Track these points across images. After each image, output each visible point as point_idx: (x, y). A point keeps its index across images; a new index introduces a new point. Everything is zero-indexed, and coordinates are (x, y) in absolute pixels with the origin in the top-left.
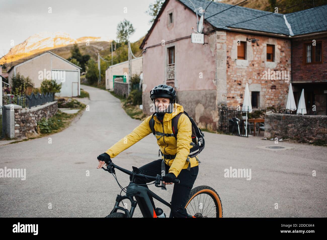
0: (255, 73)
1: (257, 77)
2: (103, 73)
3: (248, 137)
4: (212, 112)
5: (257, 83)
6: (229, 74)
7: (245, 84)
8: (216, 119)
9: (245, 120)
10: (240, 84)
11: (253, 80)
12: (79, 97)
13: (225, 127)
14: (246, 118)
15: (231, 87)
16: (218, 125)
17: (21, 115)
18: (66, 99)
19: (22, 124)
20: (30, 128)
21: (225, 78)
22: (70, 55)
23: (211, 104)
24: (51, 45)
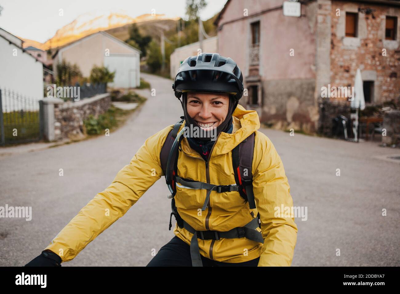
0: (368, 56)
1: (372, 61)
2: (168, 58)
3: (358, 142)
4: (309, 109)
5: (371, 69)
6: (333, 57)
7: (355, 70)
8: (315, 117)
9: (354, 120)
10: (347, 71)
11: (366, 65)
12: (138, 88)
13: (327, 128)
14: (355, 116)
15: (336, 74)
16: (317, 125)
17: (62, 111)
18: (121, 91)
19: (64, 123)
20: (73, 128)
21: (329, 62)
22: (127, 37)
23: (308, 97)
24: (105, 25)
